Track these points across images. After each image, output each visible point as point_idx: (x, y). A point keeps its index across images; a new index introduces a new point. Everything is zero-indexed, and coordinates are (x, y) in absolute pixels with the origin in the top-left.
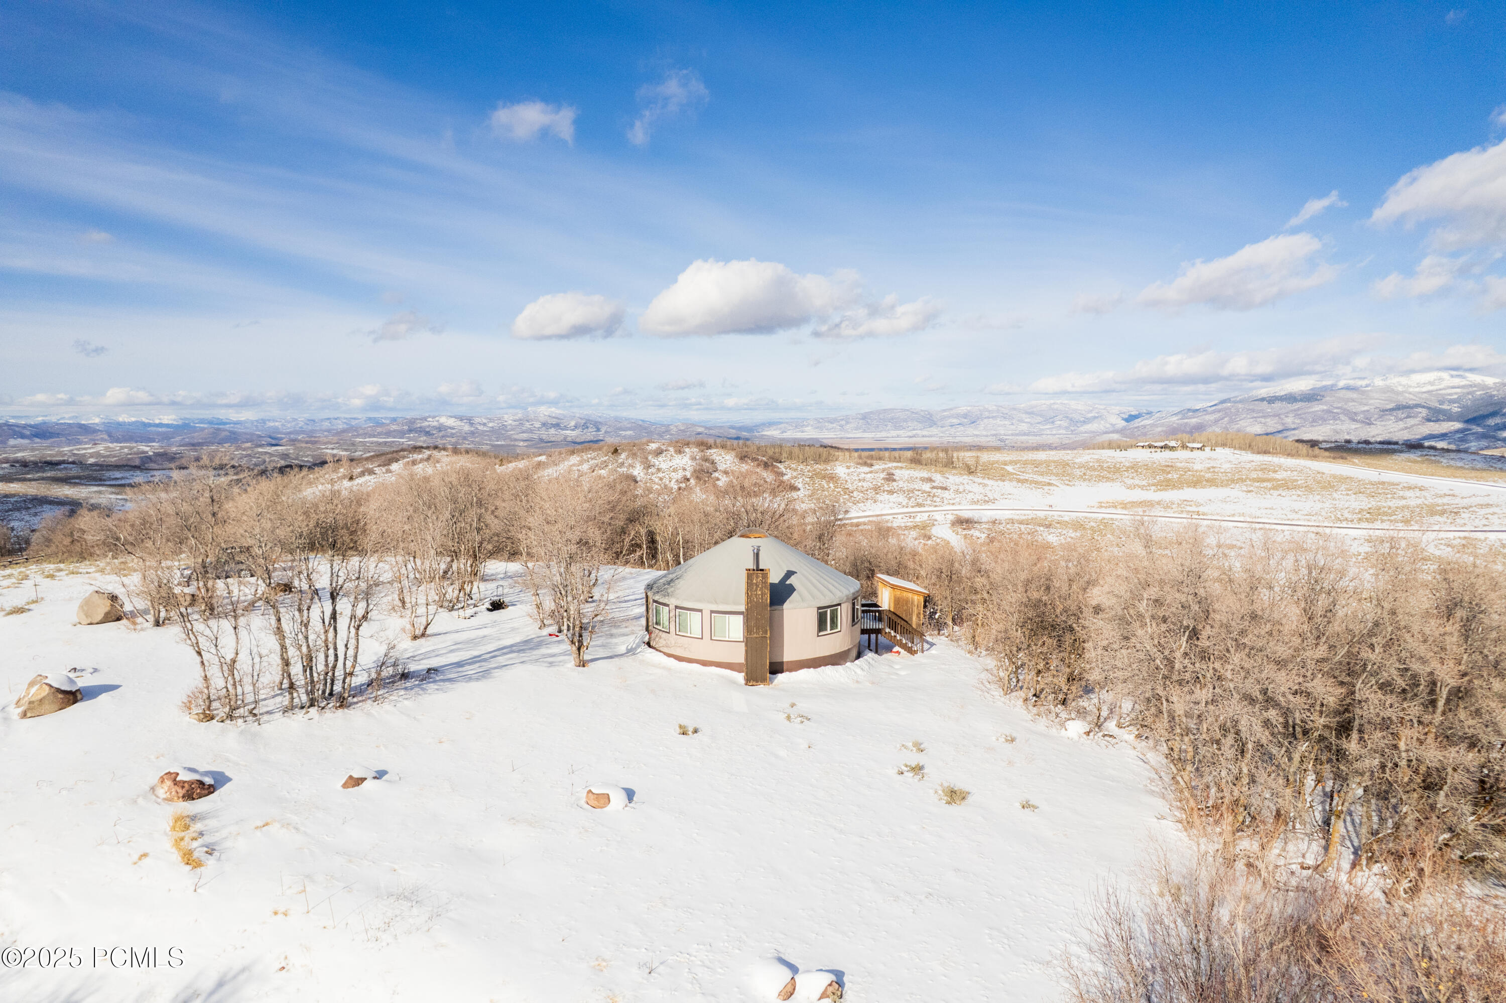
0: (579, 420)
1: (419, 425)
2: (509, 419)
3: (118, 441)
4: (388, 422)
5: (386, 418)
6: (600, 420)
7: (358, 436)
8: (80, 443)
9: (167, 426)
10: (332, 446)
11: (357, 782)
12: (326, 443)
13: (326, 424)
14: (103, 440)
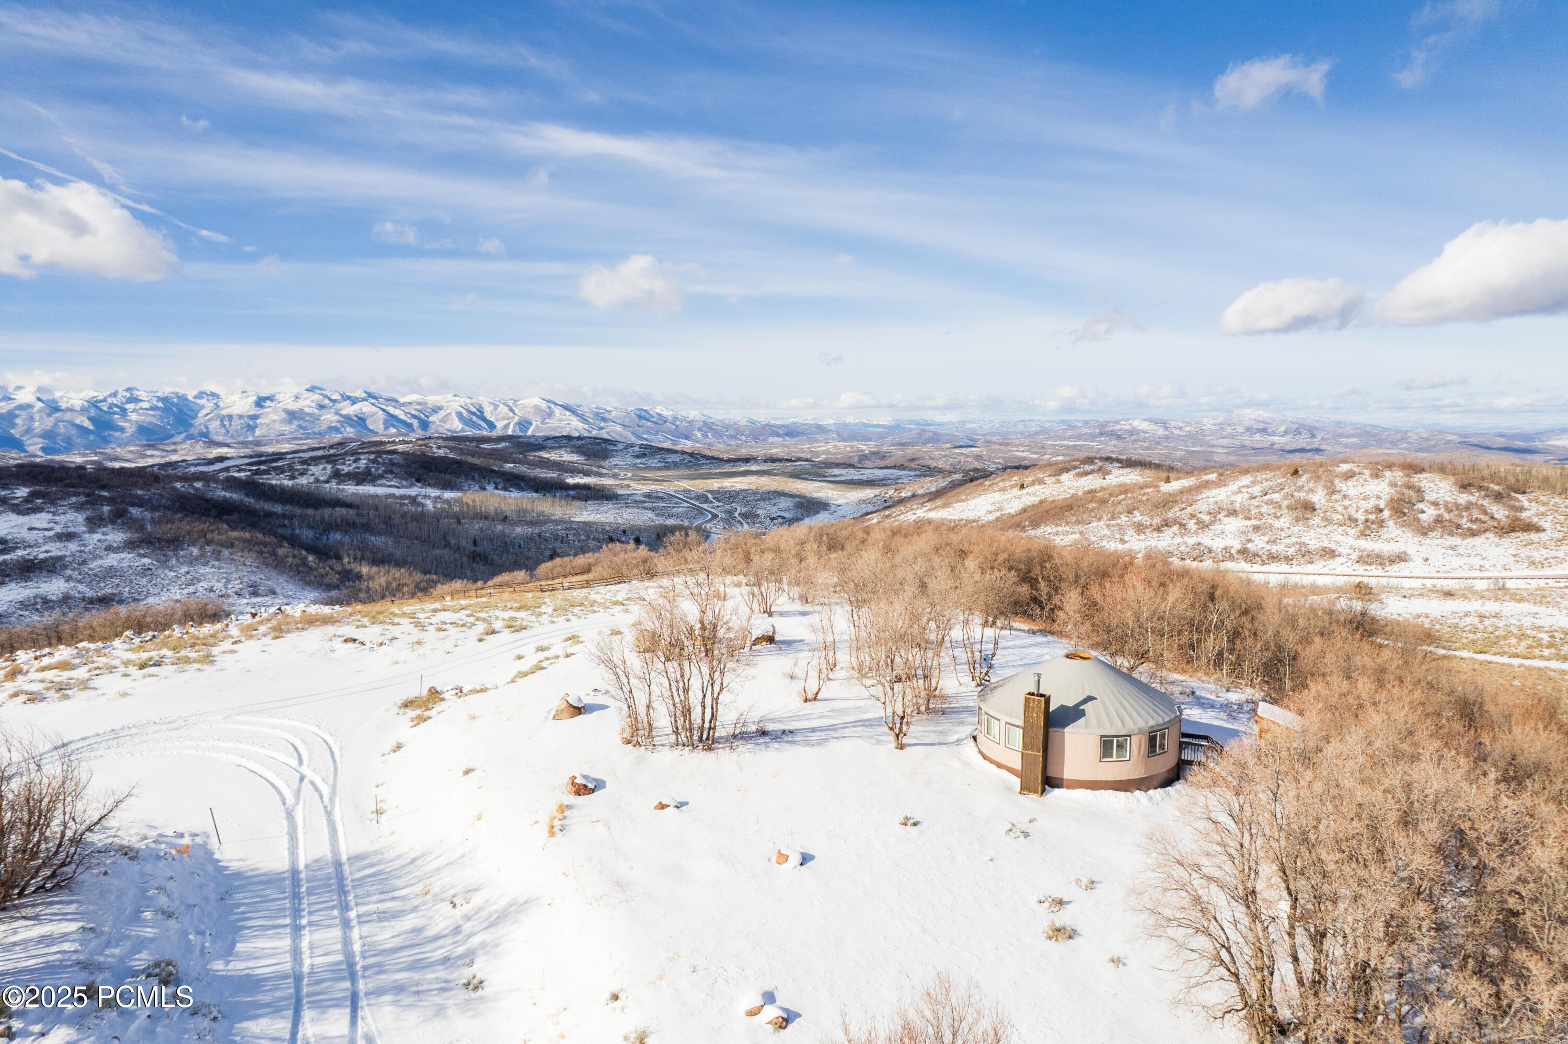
0: (1291, 425)
1: (1110, 429)
2: (1208, 424)
3: (844, 440)
4: (1080, 425)
5: (1078, 421)
6: (1317, 425)
7: (1048, 439)
8: (816, 441)
9: (883, 426)
10: (1022, 449)
11: (662, 806)
12: (1018, 445)
13: (1020, 427)
14: (833, 438)
